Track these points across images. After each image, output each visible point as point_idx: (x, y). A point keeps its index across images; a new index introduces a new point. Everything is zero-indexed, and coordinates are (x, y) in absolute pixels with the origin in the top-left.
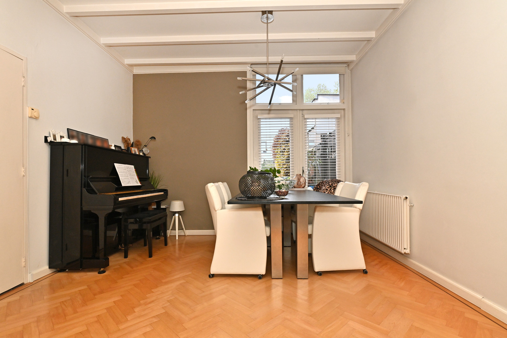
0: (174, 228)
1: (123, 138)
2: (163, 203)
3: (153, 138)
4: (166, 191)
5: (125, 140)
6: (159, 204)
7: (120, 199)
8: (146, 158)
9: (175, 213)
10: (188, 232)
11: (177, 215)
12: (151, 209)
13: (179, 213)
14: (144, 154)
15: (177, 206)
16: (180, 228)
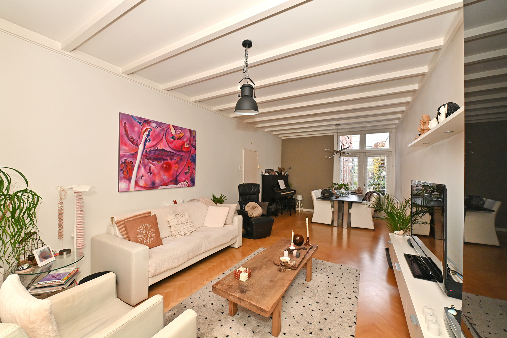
0: (298, 207)
1: (278, 168)
2: (293, 196)
3: (290, 168)
4: (295, 190)
5: (279, 168)
6: (292, 196)
7: (282, 194)
8: (287, 176)
9: (298, 200)
10: (304, 210)
11: (299, 201)
12: (288, 198)
13: (300, 200)
14: (286, 174)
15: (299, 197)
16: (301, 208)
